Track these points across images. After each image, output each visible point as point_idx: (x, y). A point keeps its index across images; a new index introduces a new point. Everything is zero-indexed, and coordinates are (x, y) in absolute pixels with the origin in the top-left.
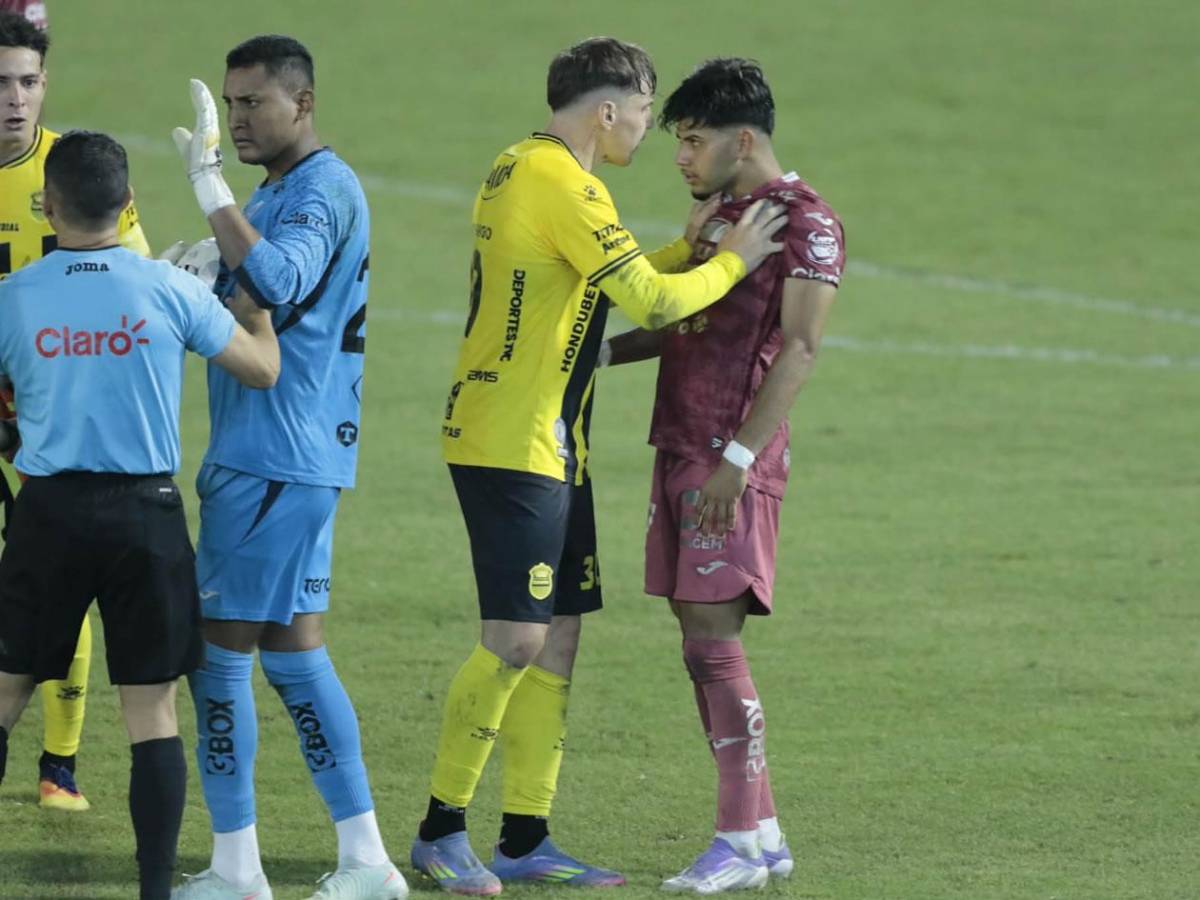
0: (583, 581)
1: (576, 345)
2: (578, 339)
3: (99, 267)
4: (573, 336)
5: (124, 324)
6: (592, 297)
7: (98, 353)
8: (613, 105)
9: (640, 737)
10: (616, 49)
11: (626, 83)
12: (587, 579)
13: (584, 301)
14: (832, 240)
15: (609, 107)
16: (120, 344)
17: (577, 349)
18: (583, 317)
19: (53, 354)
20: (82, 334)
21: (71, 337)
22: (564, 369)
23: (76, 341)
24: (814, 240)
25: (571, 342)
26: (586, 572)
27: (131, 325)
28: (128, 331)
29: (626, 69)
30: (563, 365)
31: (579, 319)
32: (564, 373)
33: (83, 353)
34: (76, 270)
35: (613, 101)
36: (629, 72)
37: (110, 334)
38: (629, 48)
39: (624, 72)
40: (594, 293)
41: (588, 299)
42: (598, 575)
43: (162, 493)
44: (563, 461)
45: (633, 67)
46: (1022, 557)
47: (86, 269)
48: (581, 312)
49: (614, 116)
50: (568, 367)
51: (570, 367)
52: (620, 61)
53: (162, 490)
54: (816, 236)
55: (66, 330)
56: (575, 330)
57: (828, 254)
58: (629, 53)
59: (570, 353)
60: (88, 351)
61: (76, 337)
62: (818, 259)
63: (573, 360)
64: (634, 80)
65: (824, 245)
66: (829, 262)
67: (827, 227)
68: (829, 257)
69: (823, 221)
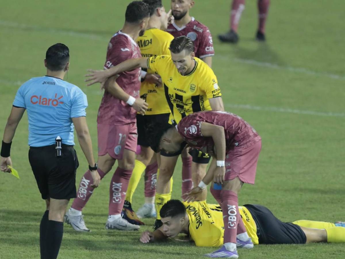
14: (190, 127)
27: (58, 97)
54: (190, 132)
57: (194, 128)
62: (196, 131)
65: (192, 130)
66: (196, 128)
67: (187, 129)
68: (195, 128)
69: (186, 131)
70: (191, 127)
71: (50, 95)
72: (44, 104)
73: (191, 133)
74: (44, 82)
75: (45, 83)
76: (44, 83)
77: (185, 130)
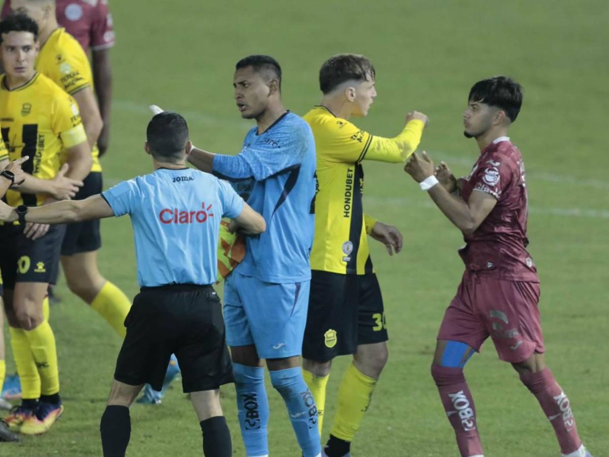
0: (375, 326)
1: (349, 203)
2: (349, 199)
4: (346, 199)
5: (203, 207)
6: (351, 177)
7: (191, 222)
8: (354, 89)
9: (388, 408)
10: (351, 60)
11: (360, 77)
12: (377, 325)
13: (347, 180)
14: (497, 173)
15: (351, 90)
16: (201, 217)
17: (351, 205)
18: (349, 188)
19: (169, 222)
20: (183, 212)
22: (347, 216)
24: (487, 172)
25: (346, 202)
26: (377, 322)
27: (206, 206)
29: (358, 70)
30: (345, 214)
31: (347, 189)
32: (346, 218)
33: (184, 222)
34: (177, 180)
35: (352, 86)
36: (359, 72)
38: (358, 58)
39: (357, 72)
40: (352, 175)
41: (349, 179)
42: (385, 323)
44: (345, 263)
45: (362, 70)
46: (582, 316)
48: (347, 186)
49: (354, 94)
50: (348, 215)
51: (350, 215)
52: (354, 67)
54: (489, 170)
55: (176, 210)
56: (346, 195)
57: (493, 180)
58: (359, 61)
59: (347, 207)
62: (487, 182)
63: (350, 211)
64: (363, 75)
65: (492, 175)
66: (493, 184)
67: (495, 167)
68: (493, 182)
69: (494, 164)
70: (497, 176)
73: (486, 171)
77: (495, 162)
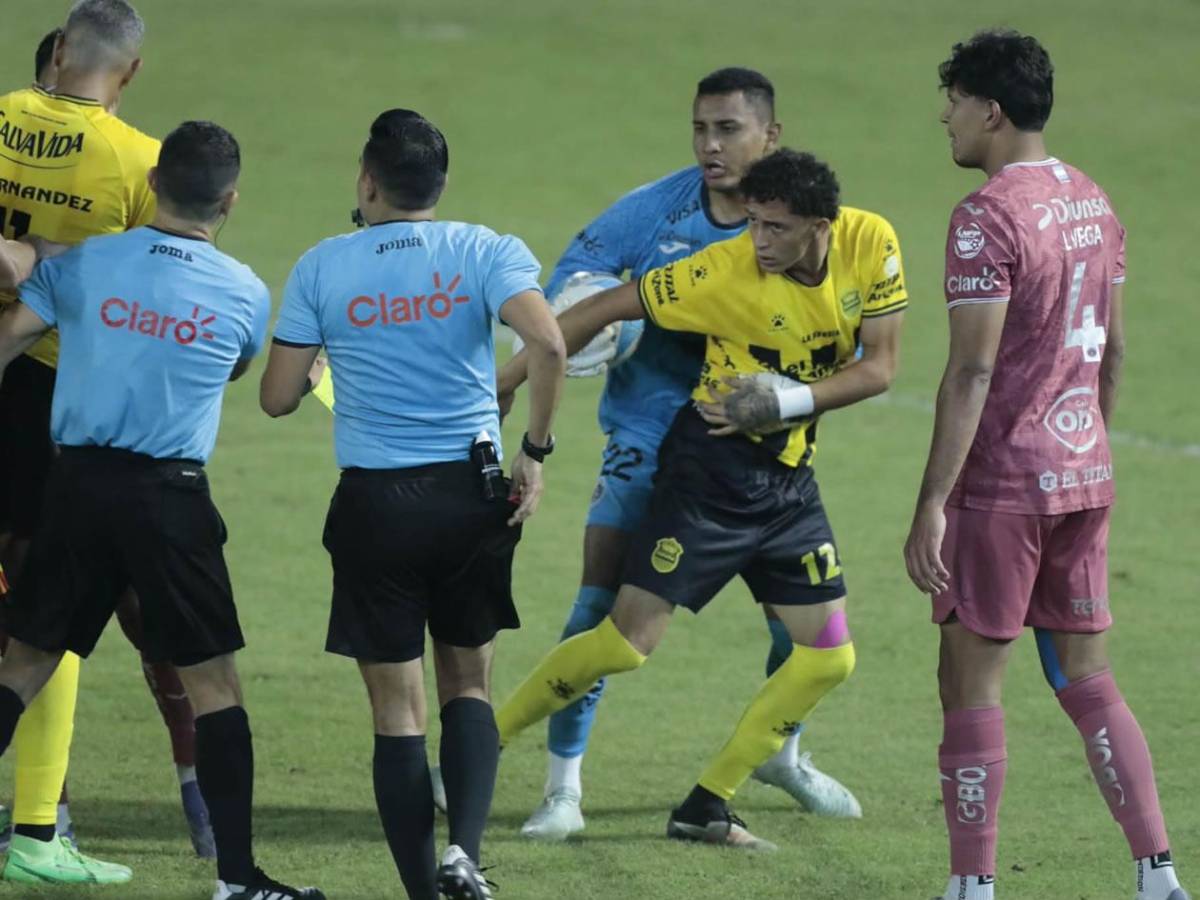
3: (184, 255)
7: (161, 336)
20: (151, 313)
21: (140, 312)
23: (142, 319)
28: (196, 321)
33: (148, 332)
37: (179, 321)
43: (185, 476)
47: (170, 253)
53: (185, 473)
55: (136, 305)
60: (151, 332)
61: (144, 315)
71: (417, 284)
72: (400, 320)
74: (382, 246)
75: (387, 248)
76: (382, 249)
